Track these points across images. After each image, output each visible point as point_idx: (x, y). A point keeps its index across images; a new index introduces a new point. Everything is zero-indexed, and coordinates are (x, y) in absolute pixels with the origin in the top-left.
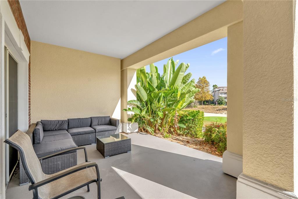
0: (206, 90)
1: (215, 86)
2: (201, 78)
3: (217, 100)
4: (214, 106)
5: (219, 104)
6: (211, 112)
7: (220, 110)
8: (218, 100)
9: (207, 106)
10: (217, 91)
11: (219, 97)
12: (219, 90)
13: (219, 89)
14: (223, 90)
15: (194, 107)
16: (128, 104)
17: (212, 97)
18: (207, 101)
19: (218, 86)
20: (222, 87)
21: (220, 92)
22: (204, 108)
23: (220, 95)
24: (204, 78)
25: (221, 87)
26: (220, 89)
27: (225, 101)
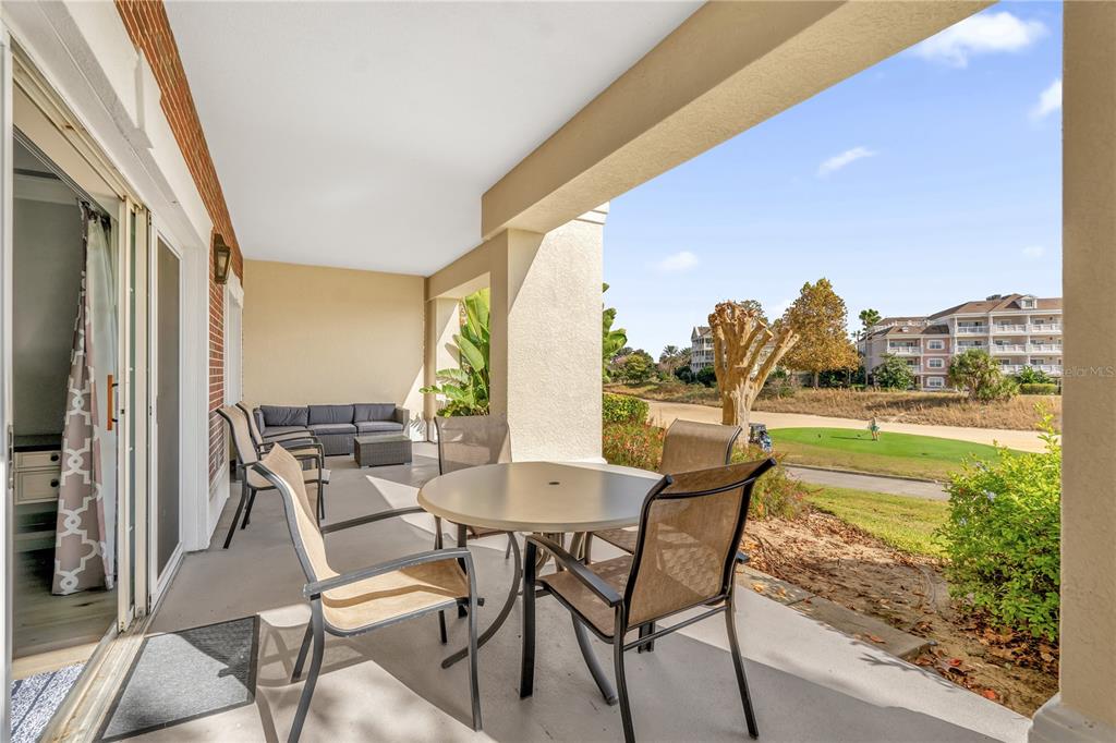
0: (831, 329)
1: (868, 317)
2: (813, 283)
3: (878, 368)
4: (861, 394)
5: (885, 384)
6: (844, 414)
7: (879, 406)
8: (881, 369)
9: (831, 392)
10: (878, 333)
11: (886, 357)
12: (887, 331)
13: (886, 327)
14: (901, 330)
15: (783, 395)
16: (438, 378)
17: (857, 359)
18: (840, 375)
19: (883, 315)
20: (899, 320)
21: (889, 336)
22: (819, 401)
23: (890, 351)
24: (823, 284)
25: (893, 320)
26: (890, 326)
27: (908, 374)
